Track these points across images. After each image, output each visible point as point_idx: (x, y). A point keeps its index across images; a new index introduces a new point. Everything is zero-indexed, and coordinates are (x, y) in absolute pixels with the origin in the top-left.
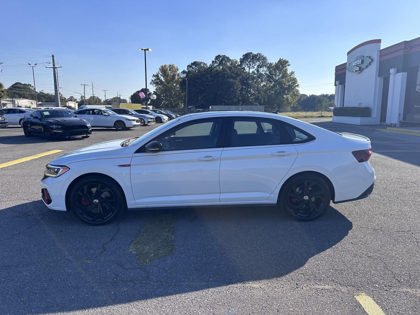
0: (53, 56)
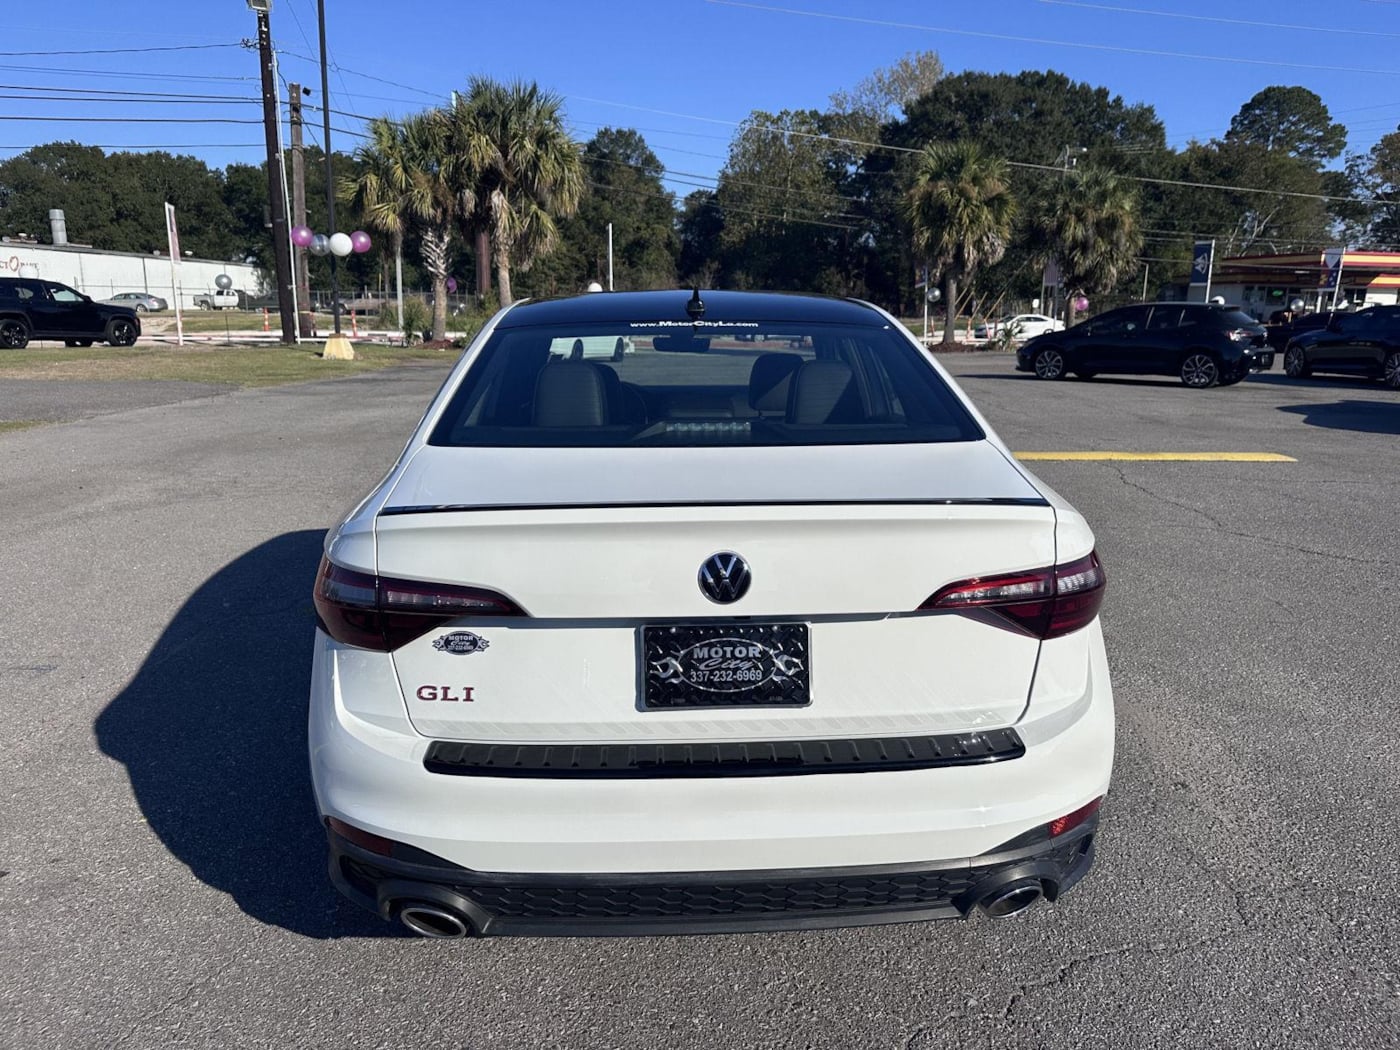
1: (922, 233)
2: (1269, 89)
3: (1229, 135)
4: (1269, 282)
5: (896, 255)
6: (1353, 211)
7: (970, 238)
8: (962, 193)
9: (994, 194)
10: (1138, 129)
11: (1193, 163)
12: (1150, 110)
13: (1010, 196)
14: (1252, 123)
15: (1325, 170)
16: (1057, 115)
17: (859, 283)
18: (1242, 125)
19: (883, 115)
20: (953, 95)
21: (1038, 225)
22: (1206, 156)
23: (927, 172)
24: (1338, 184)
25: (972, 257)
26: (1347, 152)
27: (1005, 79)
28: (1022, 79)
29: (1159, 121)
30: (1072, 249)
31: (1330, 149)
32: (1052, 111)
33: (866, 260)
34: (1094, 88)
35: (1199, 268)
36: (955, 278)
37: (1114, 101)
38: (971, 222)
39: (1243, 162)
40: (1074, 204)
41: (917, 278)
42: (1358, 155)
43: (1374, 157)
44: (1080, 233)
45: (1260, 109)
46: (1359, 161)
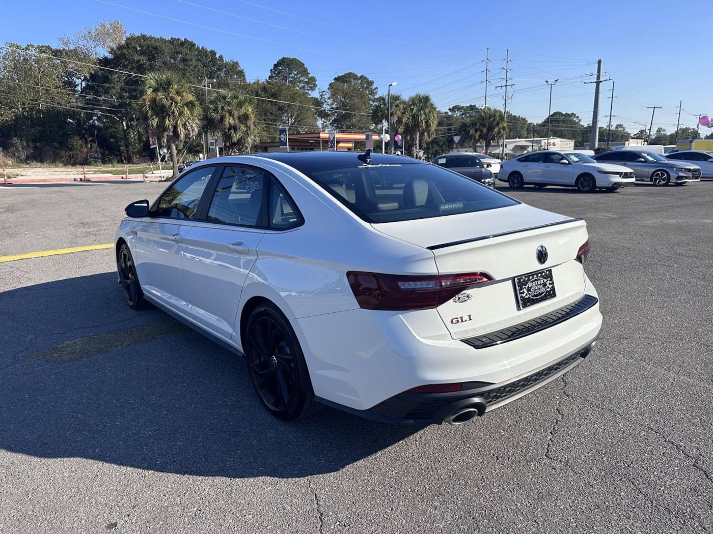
0: (599, 62)
1: (153, 119)
2: (284, 58)
3: (270, 78)
4: (300, 146)
5: (115, 130)
6: (323, 115)
7: (180, 123)
8: (172, 99)
9: (188, 101)
10: (233, 71)
11: (260, 90)
12: (237, 63)
13: (196, 102)
14: (279, 73)
15: (311, 96)
16: (194, 62)
17: (94, 145)
18: (275, 73)
19: (94, 53)
20: (137, 46)
21: (210, 118)
22: (265, 86)
23: (151, 87)
24: (317, 103)
25: (182, 133)
26: (319, 89)
27: (163, 41)
28: (172, 41)
29: (241, 69)
30: (229, 130)
31: (311, 87)
32: (191, 60)
33: (96, 132)
34: (209, 50)
35: (282, 139)
36: (174, 143)
37: (219, 57)
38: (179, 114)
39: (280, 90)
40: (227, 108)
41: (151, 143)
42: (323, 90)
43: (329, 92)
44: (232, 121)
45: (282, 67)
46: (324, 93)
